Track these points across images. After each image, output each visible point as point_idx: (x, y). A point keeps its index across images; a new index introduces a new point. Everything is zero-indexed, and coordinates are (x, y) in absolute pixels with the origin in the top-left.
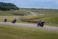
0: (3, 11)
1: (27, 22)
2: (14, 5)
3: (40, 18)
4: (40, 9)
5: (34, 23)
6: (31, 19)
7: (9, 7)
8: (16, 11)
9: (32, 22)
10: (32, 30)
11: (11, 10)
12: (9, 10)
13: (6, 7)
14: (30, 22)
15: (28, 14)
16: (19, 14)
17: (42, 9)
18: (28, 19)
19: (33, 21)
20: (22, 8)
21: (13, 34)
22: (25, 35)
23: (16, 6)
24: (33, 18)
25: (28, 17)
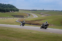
0: (2, 12)
1: (27, 24)
2: (14, 7)
3: (41, 20)
4: (41, 10)
5: (35, 25)
6: (32, 21)
7: (8, 8)
8: (16, 12)
9: (33, 25)
10: (33, 32)
11: (10, 11)
12: (8, 11)
13: (5, 9)
14: (30, 24)
15: (28, 15)
16: (18, 16)
17: (43, 10)
18: (28, 21)
19: (34, 23)
20: (22, 10)
21: (12, 36)
22: (25, 37)
23: (15, 7)
24: (34, 20)
25: (29, 19)
